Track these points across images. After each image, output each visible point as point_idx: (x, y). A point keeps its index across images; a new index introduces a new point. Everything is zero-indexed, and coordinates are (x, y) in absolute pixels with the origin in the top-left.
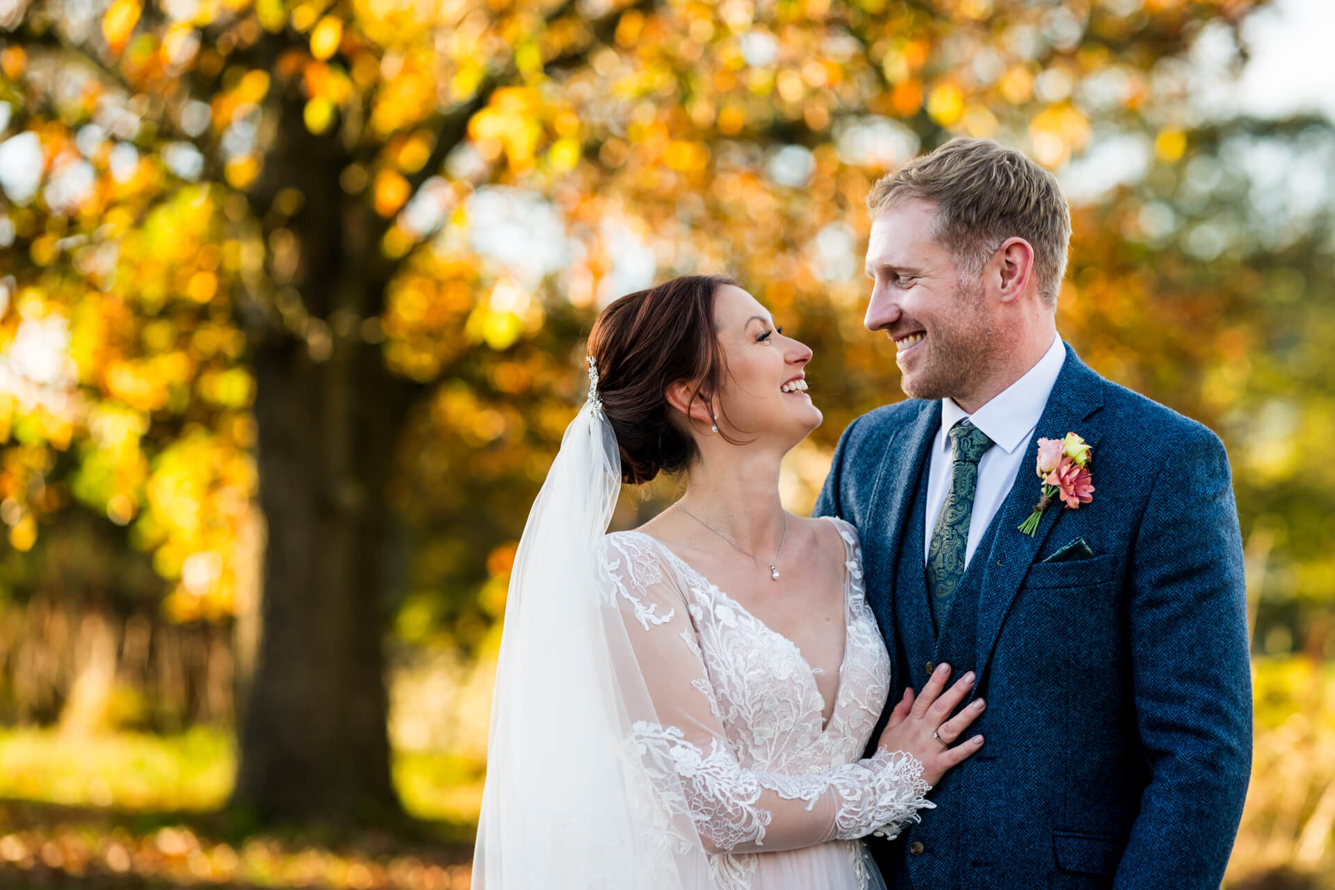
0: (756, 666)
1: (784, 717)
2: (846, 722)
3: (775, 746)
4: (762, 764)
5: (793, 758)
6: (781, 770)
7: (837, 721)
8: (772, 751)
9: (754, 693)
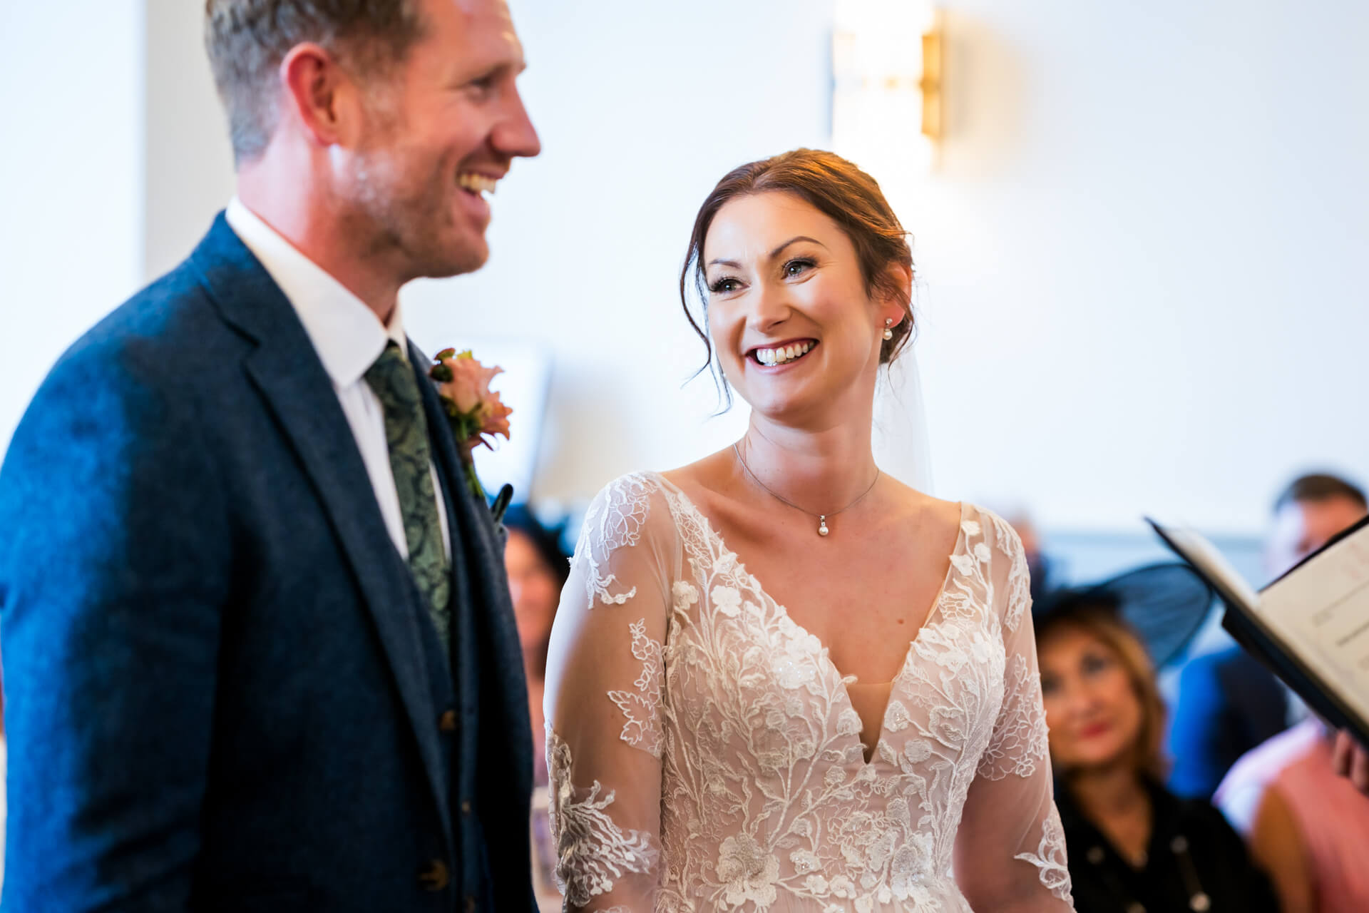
0: (754, 668)
1: (800, 740)
2: (901, 753)
3: (792, 779)
4: (777, 804)
5: (824, 797)
6: (808, 814)
7: (885, 750)
8: (789, 786)
9: (752, 704)
